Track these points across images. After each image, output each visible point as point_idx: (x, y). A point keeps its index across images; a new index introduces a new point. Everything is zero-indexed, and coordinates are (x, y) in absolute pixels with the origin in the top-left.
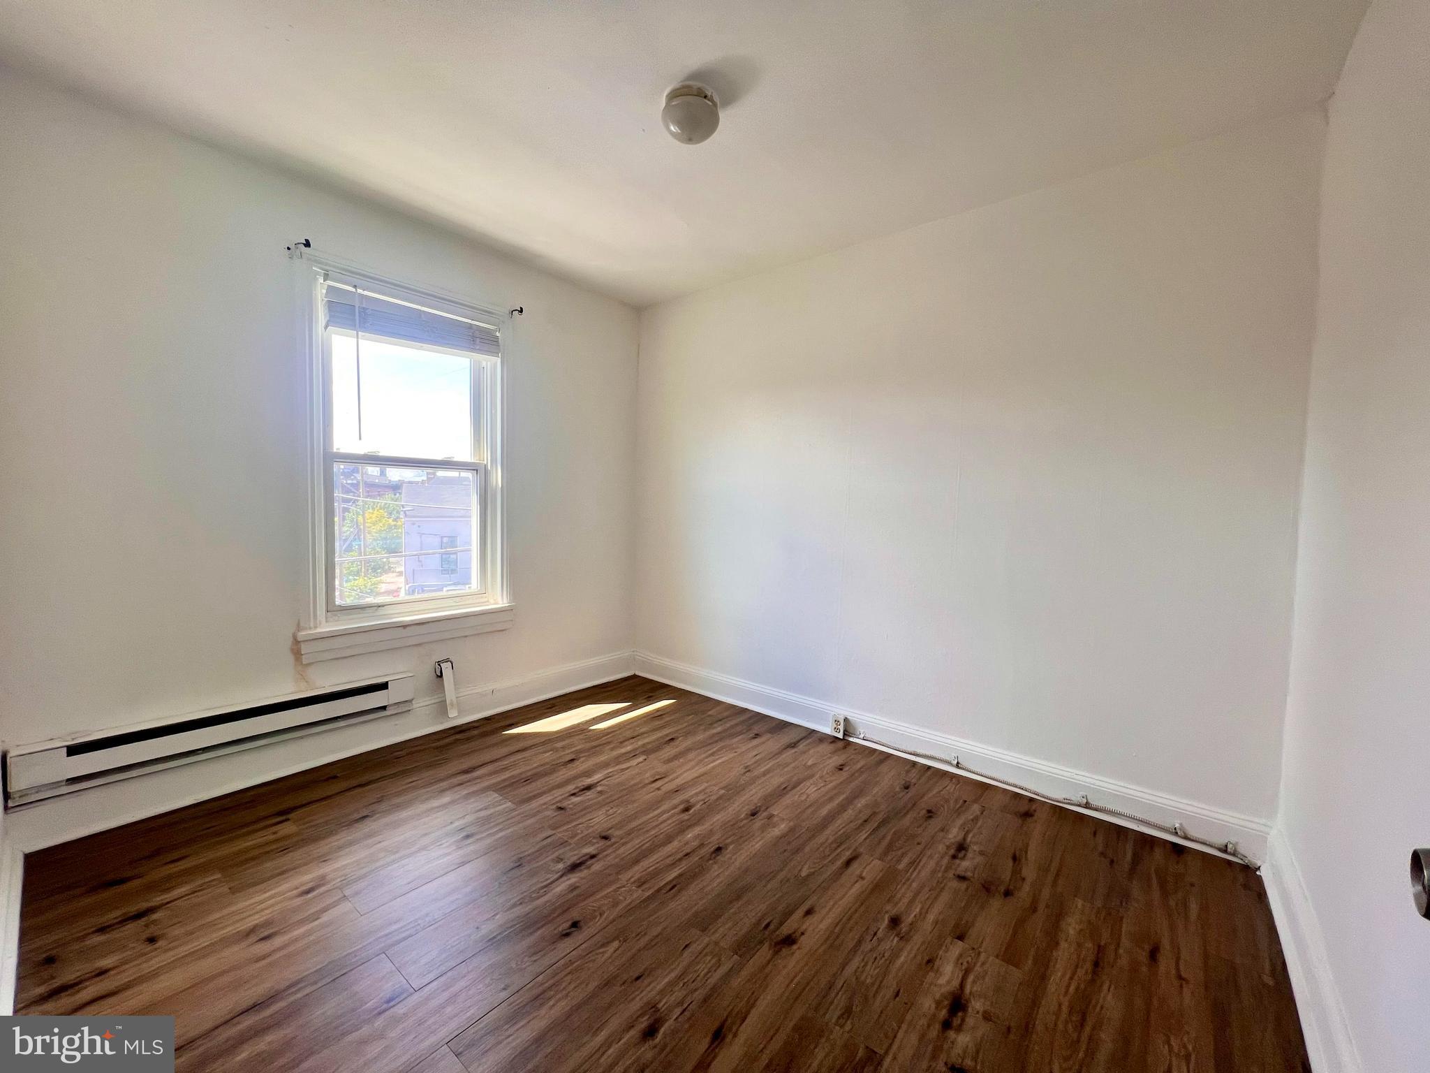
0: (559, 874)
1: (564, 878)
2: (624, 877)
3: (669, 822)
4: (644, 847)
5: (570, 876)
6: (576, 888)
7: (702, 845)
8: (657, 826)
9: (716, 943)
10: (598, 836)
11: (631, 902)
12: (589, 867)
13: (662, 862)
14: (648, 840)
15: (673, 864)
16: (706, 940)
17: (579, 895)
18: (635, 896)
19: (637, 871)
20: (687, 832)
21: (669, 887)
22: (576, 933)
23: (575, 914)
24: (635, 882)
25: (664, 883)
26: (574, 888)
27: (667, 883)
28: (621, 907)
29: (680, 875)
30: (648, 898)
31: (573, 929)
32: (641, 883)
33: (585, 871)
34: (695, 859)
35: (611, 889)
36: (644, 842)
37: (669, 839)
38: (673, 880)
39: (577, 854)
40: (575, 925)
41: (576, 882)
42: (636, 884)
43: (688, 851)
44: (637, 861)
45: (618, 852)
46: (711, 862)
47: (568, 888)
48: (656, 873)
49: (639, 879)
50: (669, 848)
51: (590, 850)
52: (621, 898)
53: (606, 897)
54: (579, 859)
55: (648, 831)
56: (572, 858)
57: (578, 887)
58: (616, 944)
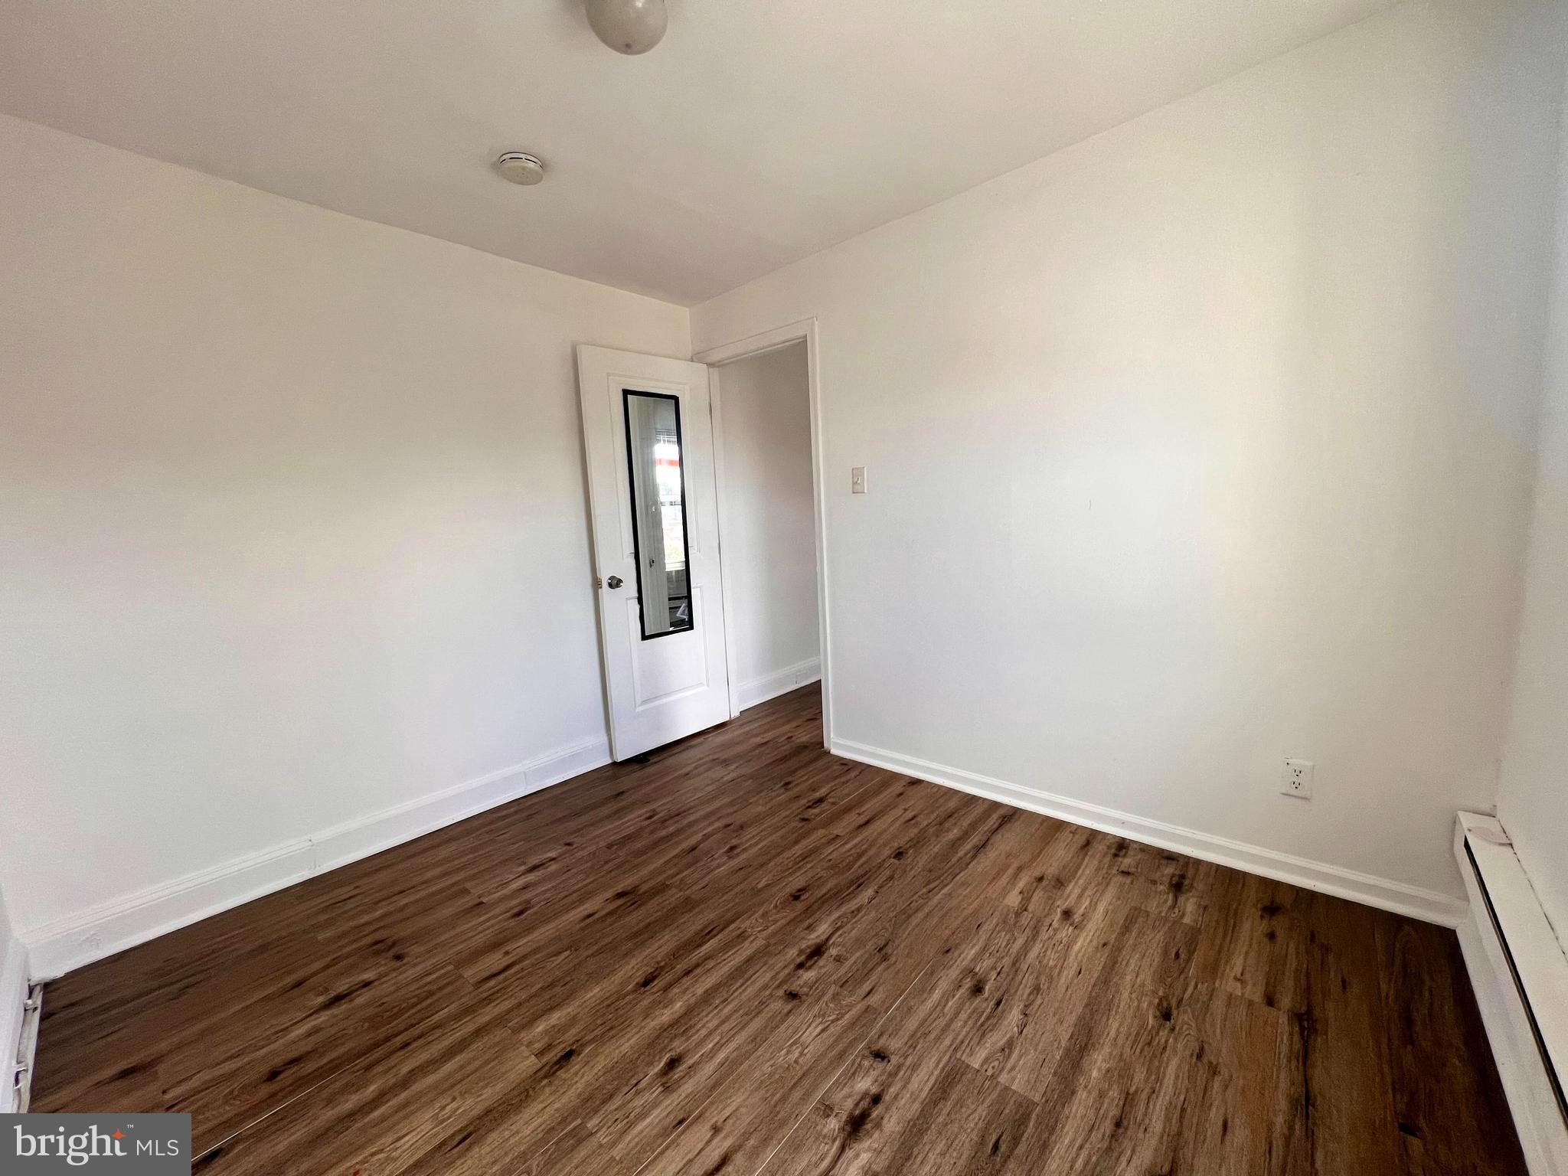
0: (831, 942)
1: (824, 937)
2: (760, 942)
3: (704, 1032)
4: (741, 981)
5: (818, 941)
6: (808, 928)
7: (666, 989)
8: (723, 1022)
9: (681, 890)
10: (804, 997)
11: (750, 917)
12: (801, 952)
13: (719, 961)
14: (736, 994)
15: (706, 959)
16: (687, 892)
17: (801, 921)
18: (748, 922)
19: (747, 950)
20: (682, 1011)
21: (715, 932)
22: (794, 891)
23: (800, 906)
24: (749, 936)
25: (719, 937)
26: (810, 928)
27: (715, 936)
28: (760, 912)
29: (700, 946)
30: (733, 921)
31: (798, 894)
32: (742, 937)
33: (803, 946)
34: (680, 967)
35: (771, 928)
36: (740, 990)
37: (707, 998)
38: (709, 940)
39: (821, 967)
40: (796, 898)
41: (809, 934)
42: (747, 934)
43: (686, 979)
44: (749, 961)
45: (773, 973)
46: (662, 964)
47: (815, 927)
48: (727, 947)
49: (745, 940)
50: (709, 981)
51: (808, 975)
52: (761, 920)
53: (775, 922)
54: (816, 961)
55: (735, 1011)
56: (824, 963)
57: (806, 929)
58: (760, 886)
